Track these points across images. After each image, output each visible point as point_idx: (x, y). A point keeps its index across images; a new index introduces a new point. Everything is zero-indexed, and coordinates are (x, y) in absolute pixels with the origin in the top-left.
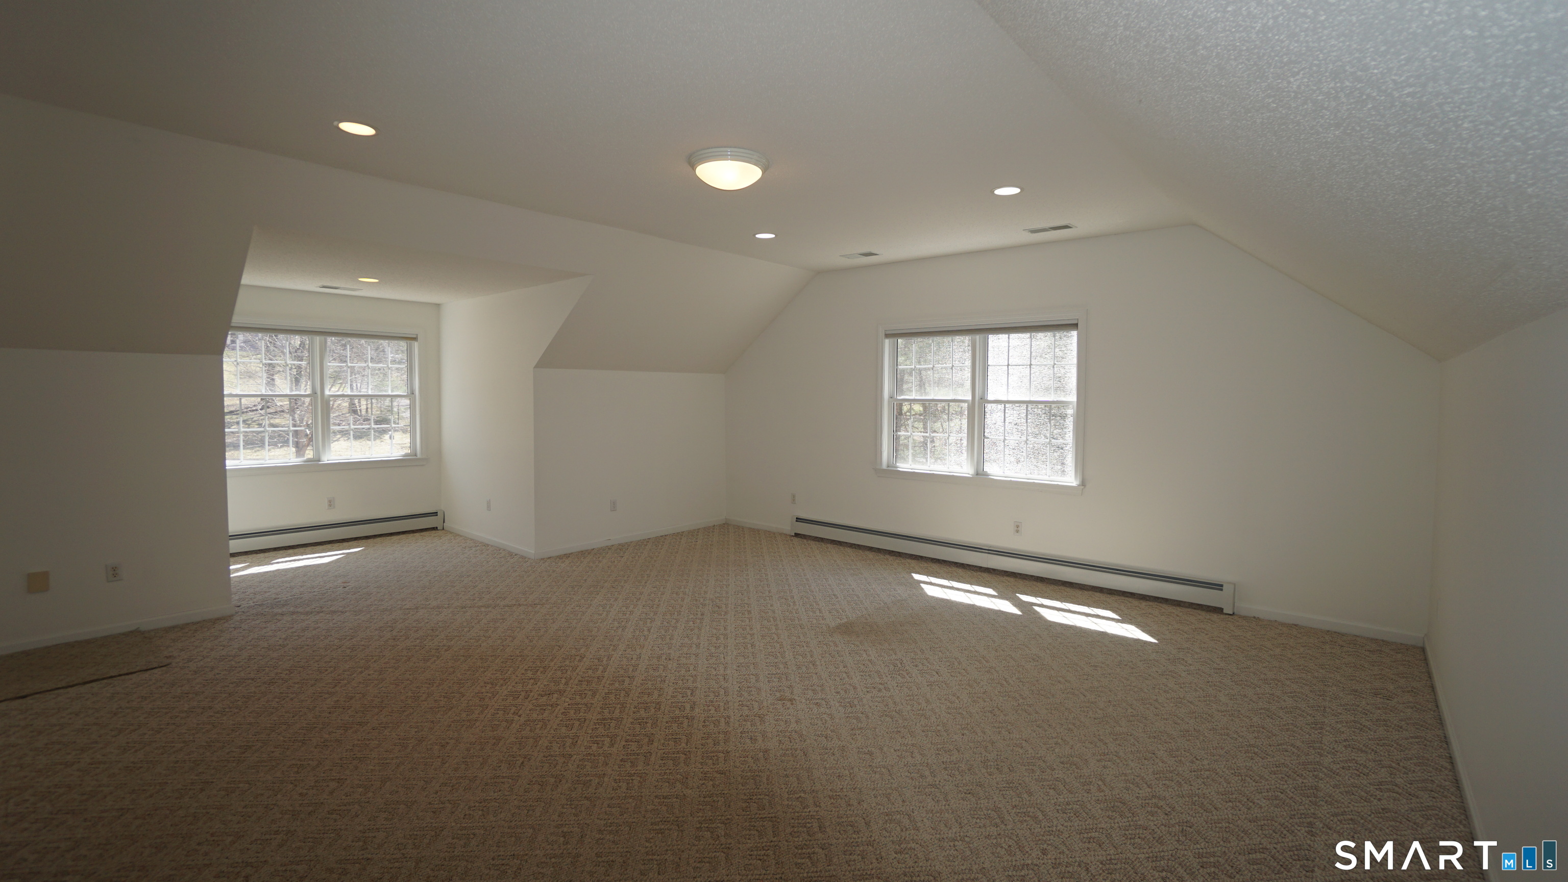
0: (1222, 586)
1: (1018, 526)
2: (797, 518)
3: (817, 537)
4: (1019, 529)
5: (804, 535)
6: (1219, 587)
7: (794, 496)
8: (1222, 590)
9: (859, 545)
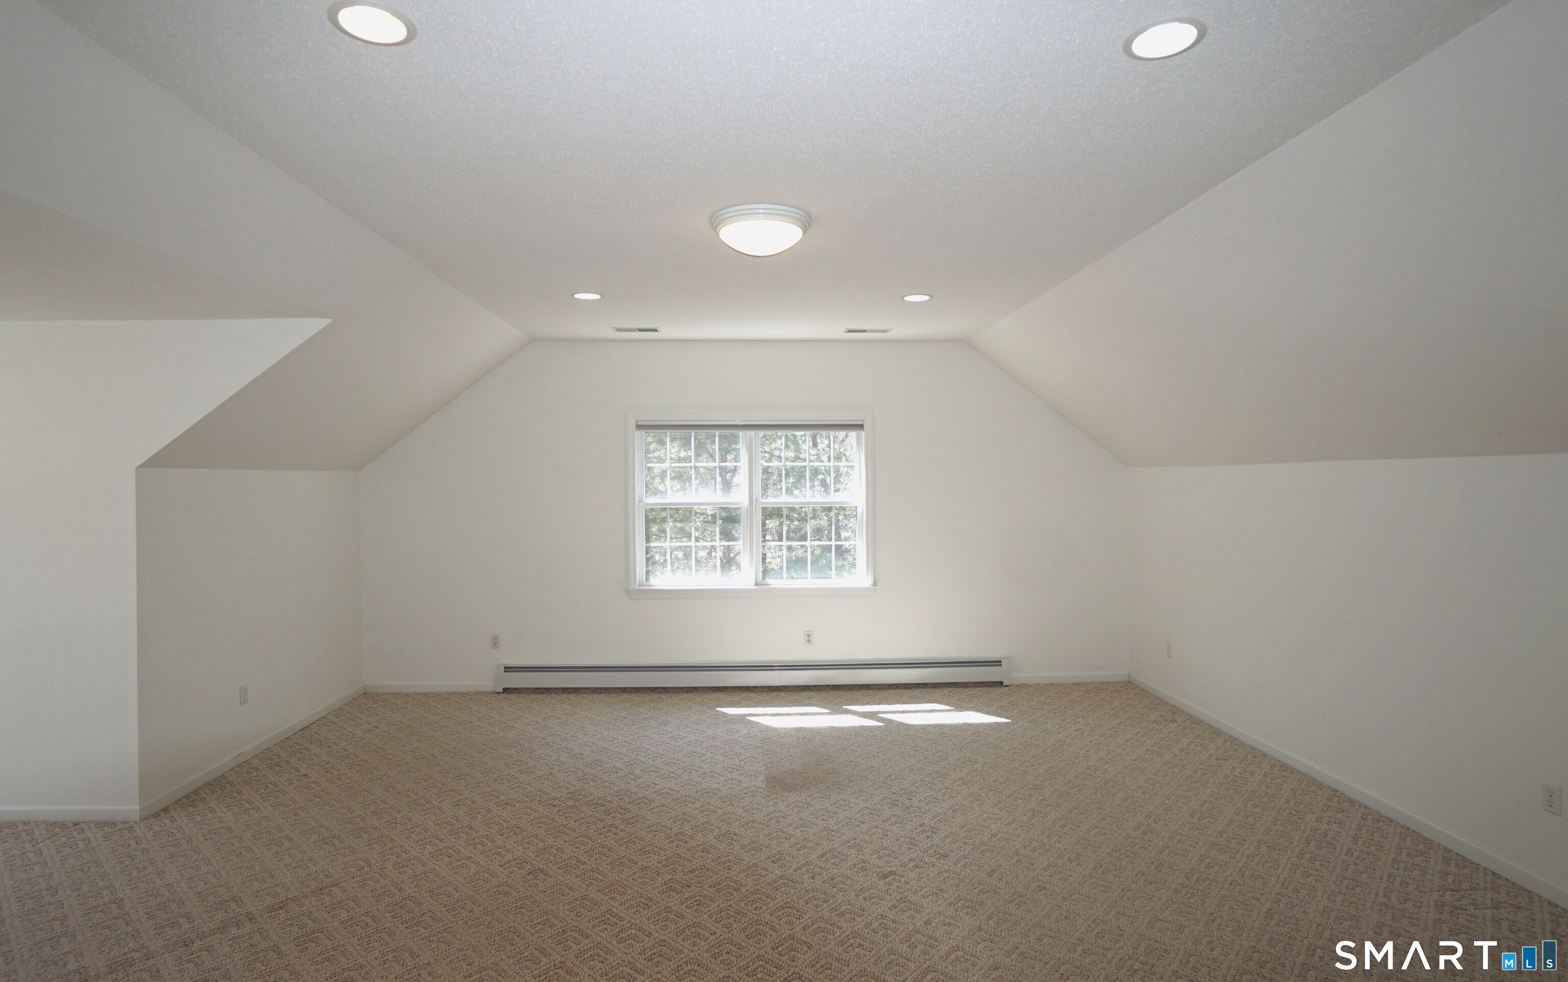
0: (1000, 662)
1: (809, 636)
2: (505, 668)
3: (538, 689)
4: (810, 638)
5: (515, 689)
6: (998, 663)
7: (495, 638)
8: (1001, 665)
9: (606, 688)
